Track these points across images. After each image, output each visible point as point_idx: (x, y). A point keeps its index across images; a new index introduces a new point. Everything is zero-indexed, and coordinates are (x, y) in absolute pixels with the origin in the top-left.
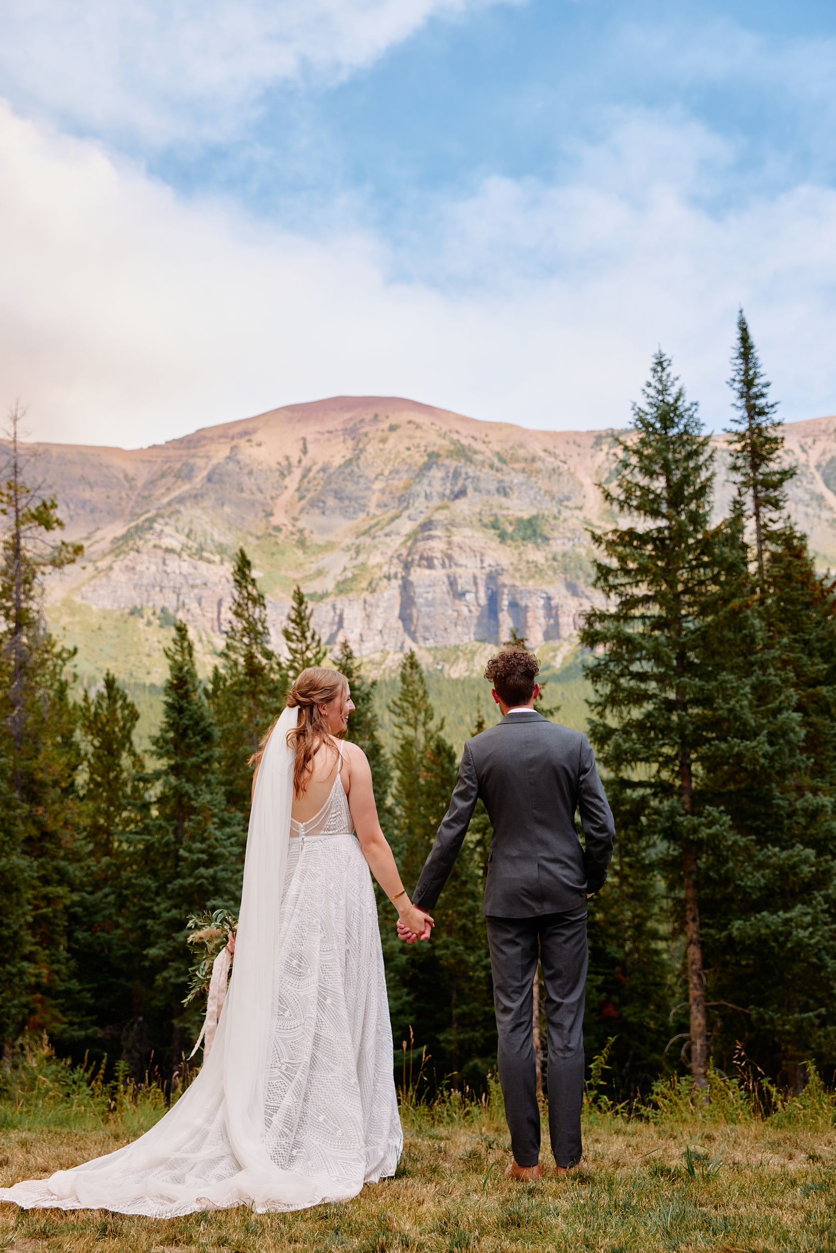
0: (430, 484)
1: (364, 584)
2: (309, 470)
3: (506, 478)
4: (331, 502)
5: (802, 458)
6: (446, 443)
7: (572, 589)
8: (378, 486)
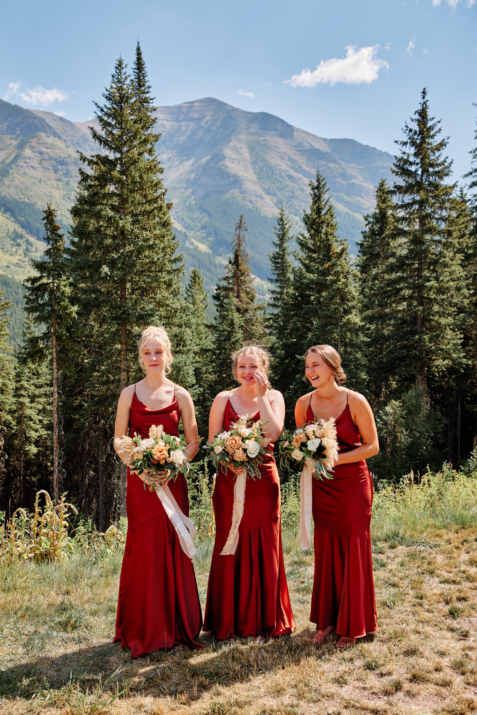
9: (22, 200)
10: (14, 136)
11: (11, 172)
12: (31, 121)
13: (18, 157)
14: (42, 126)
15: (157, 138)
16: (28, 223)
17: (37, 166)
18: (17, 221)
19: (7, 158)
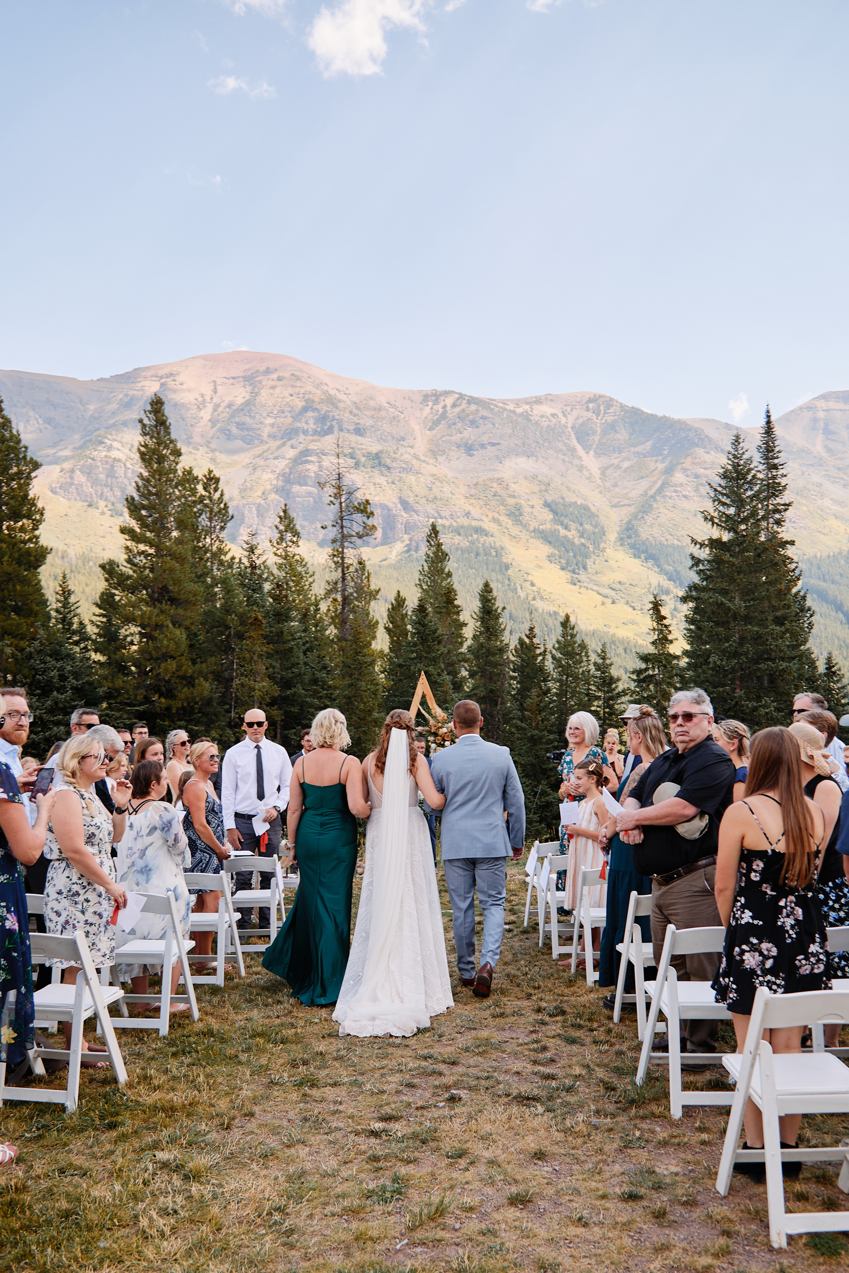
0: (307, 423)
1: (259, 493)
2: (219, 405)
3: (362, 421)
4: (234, 430)
5: (563, 420)
6: (319, 392)
7: (405, 505)
8: (269, 421)
9: (669, 543)
10: (660, 458)
11: (655, 506)
12: (683, 435)
13: (665, 484)
14: (700, 439)
15: (788, 505)
16: (678, 572)
17: (692, 494)
18: (662, 571)
19: (650, 488)
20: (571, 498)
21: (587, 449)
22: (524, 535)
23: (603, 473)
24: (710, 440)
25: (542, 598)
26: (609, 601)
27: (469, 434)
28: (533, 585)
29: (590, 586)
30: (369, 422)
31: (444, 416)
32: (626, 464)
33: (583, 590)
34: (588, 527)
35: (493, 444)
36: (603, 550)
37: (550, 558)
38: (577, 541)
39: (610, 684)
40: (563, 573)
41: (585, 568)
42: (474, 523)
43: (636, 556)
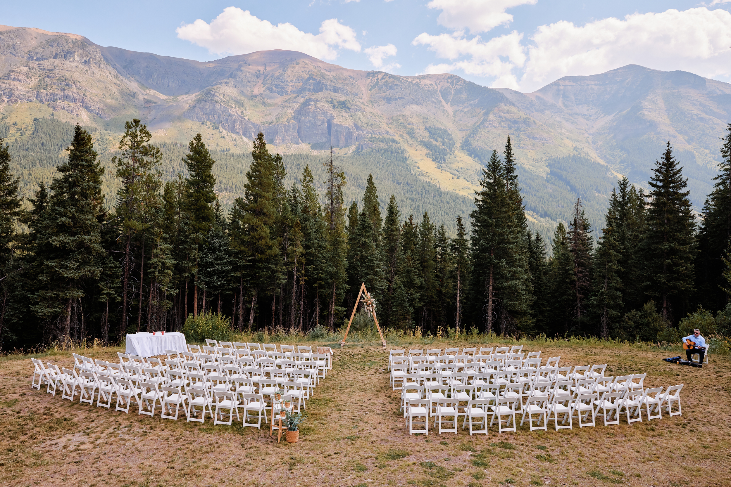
0: (310, 86)
1: (285, 120)
2: (267, 76)
3: (337, 85)
4: (274, 89)
5: (436, 87)
6: (316, 70)
7: (357, 127)
8: (291, 84)
10: (482, 108)
11: (479, 131)
13: (484, 120)
14: (502, 98)
17: (497, 125)
19: (477, 122)
20: (438, 125)
21: (447, 101)
22: (415, 143)
23: (454, 114)
24: (507, 99)
25: (423, 175)
26: (456, 177)
27: (389, 93)
28: (419, 168)
29: (447, 169)
30: (341, 86)
31: (377, 83)
32: (466, 110)
33: (443, 171)
34: (446, 140)
35: (401, 98)
36: (454, 152)
37: (428, 155)
38: (441, 147)
39: (445, 240)
40: (434, 163)
41: (444, 160)
42: (391, 137)
43: (470, 155)
